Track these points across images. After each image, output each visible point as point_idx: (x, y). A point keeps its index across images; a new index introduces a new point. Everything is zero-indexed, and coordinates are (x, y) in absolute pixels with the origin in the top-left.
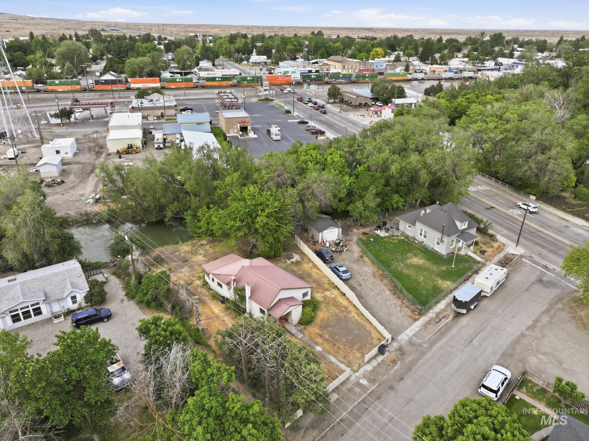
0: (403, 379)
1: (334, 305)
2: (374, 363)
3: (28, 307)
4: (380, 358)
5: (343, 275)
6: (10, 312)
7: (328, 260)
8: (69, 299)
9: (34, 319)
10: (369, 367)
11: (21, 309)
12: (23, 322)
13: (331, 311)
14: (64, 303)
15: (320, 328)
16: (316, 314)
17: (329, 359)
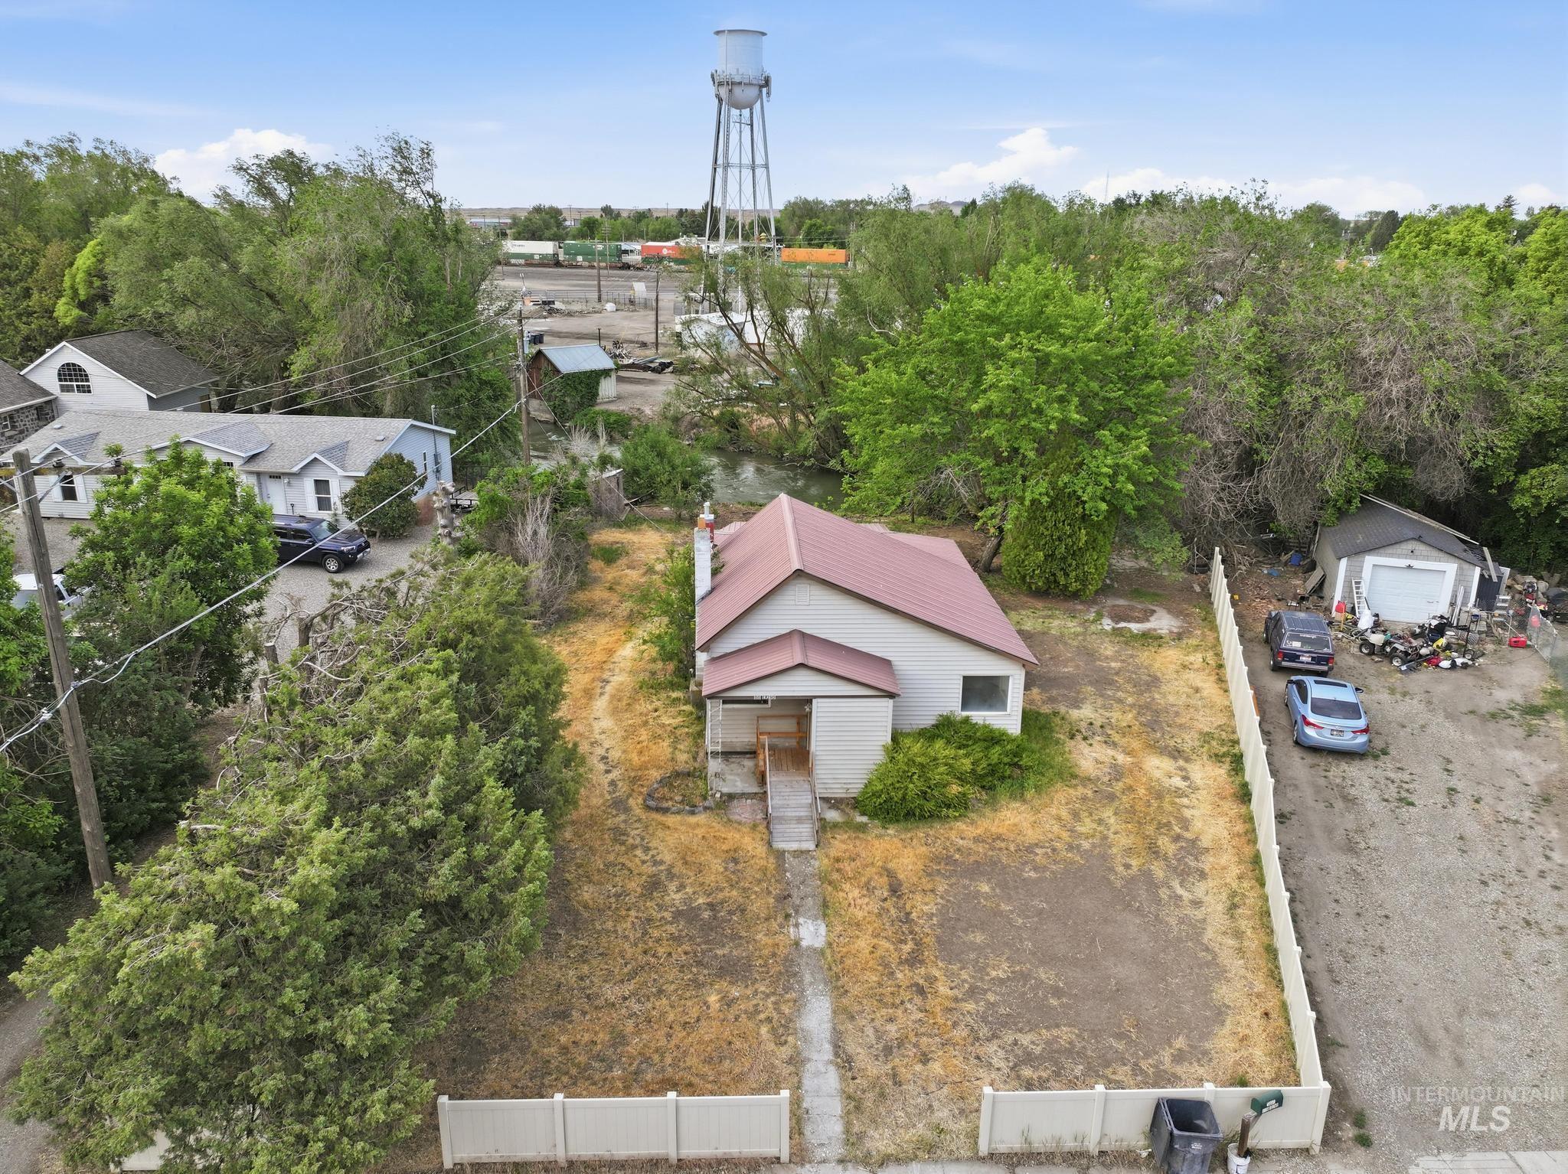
1: (1131, 814)
5: (1312, 718)
7: (1294, 657)
8: (309, 485)
13: (1086, 826)
14: (293, 495)
15: (936, 859)
16: (993, 804)
17: (799, 1004)
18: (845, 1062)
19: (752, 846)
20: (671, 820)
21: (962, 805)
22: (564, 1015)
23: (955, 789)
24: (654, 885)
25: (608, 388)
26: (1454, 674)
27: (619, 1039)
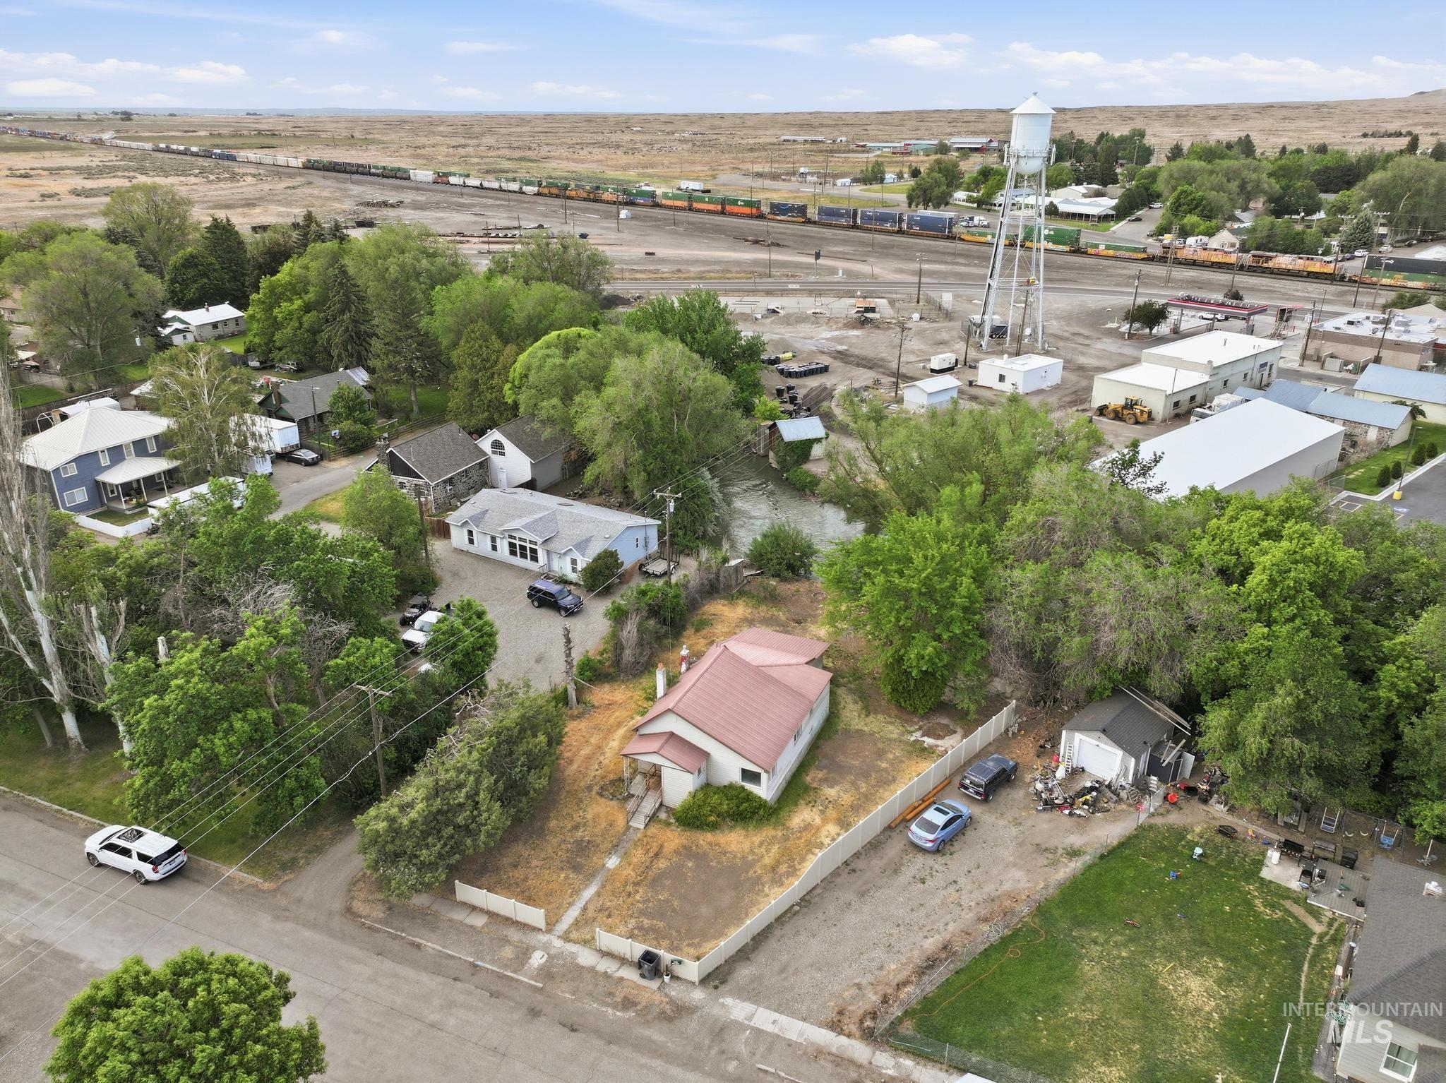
0: (573, 1030)
1: (786, 850)
2: (605, 965)
3: (525, 540)
4: (631, 975)
6: (510, 537)
8: (568, 560)
9: (527, 563)
10: (586, 957)
11: (521, 539)
12: (518, 561)
13: (760, 850)
14: (562, 563)
15: (684, 847)
16: (731, 828)
17: (587, 886)
18: (585, 909)
19: (621, 822)
20: (602, 800)
21: (714, 827)
22: (516, 866)
23: (712, 818)
24: (576, 827)
25: (817, 451)
26: (1068, 820)
27: (526, 879)
